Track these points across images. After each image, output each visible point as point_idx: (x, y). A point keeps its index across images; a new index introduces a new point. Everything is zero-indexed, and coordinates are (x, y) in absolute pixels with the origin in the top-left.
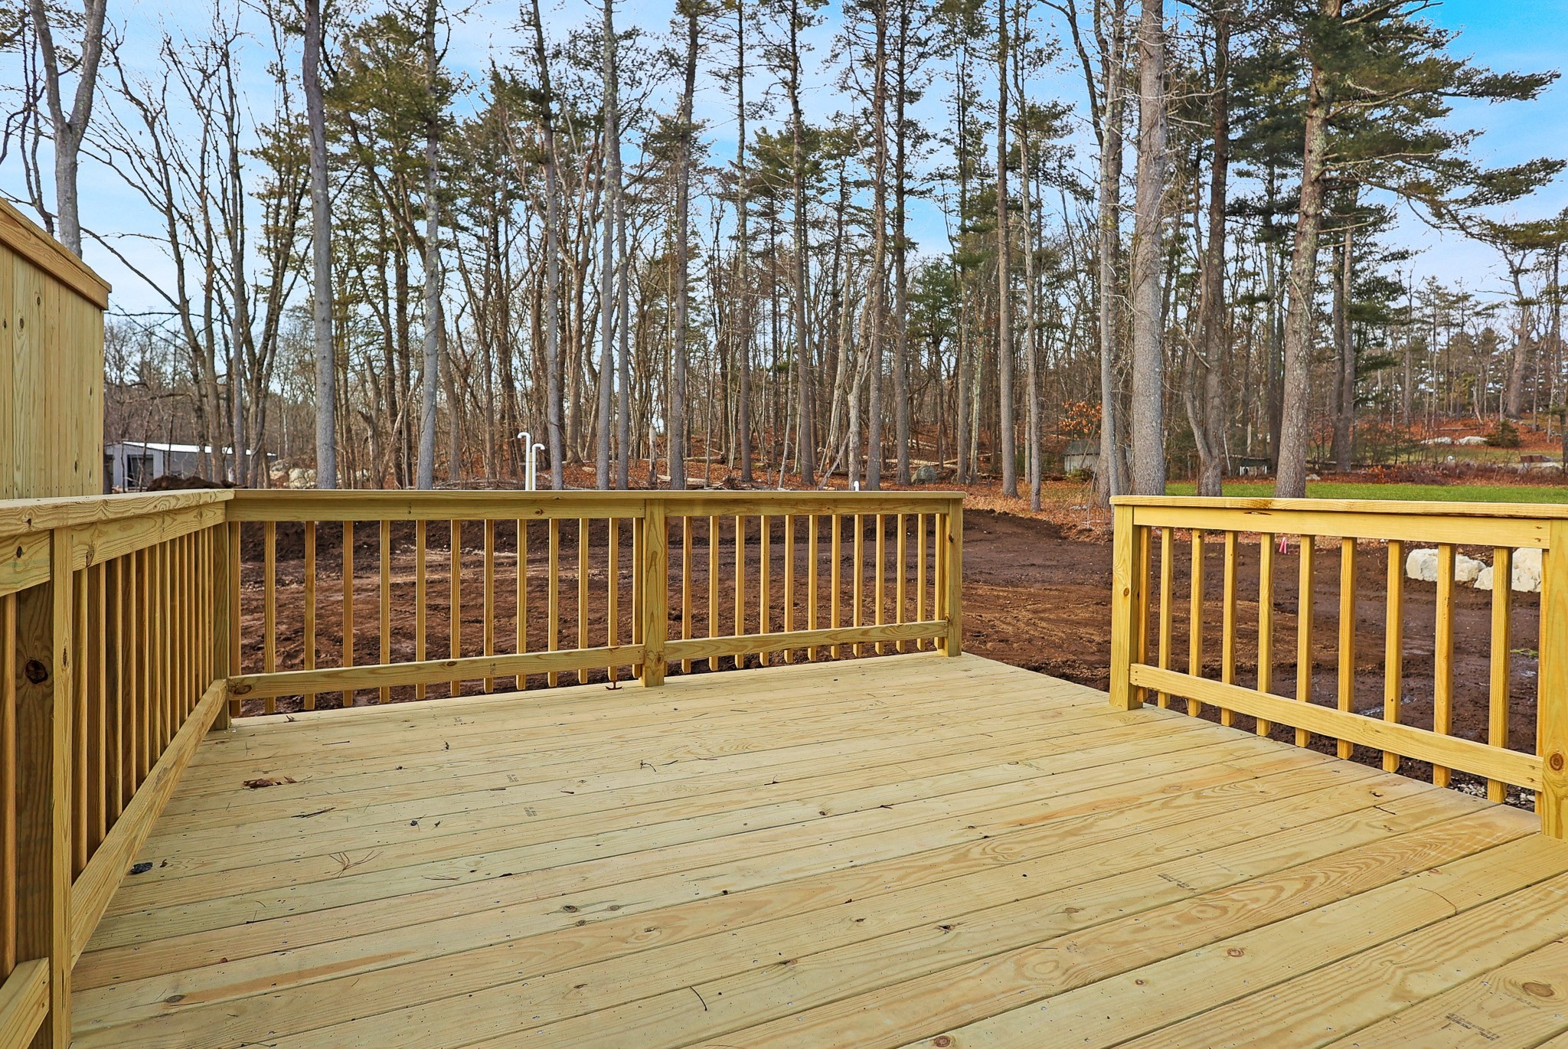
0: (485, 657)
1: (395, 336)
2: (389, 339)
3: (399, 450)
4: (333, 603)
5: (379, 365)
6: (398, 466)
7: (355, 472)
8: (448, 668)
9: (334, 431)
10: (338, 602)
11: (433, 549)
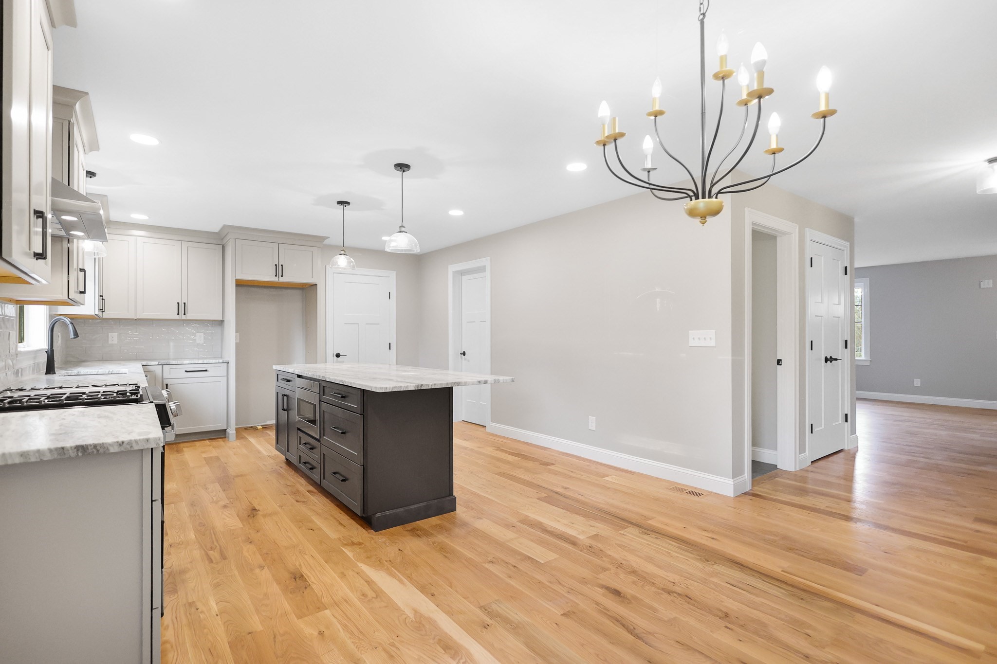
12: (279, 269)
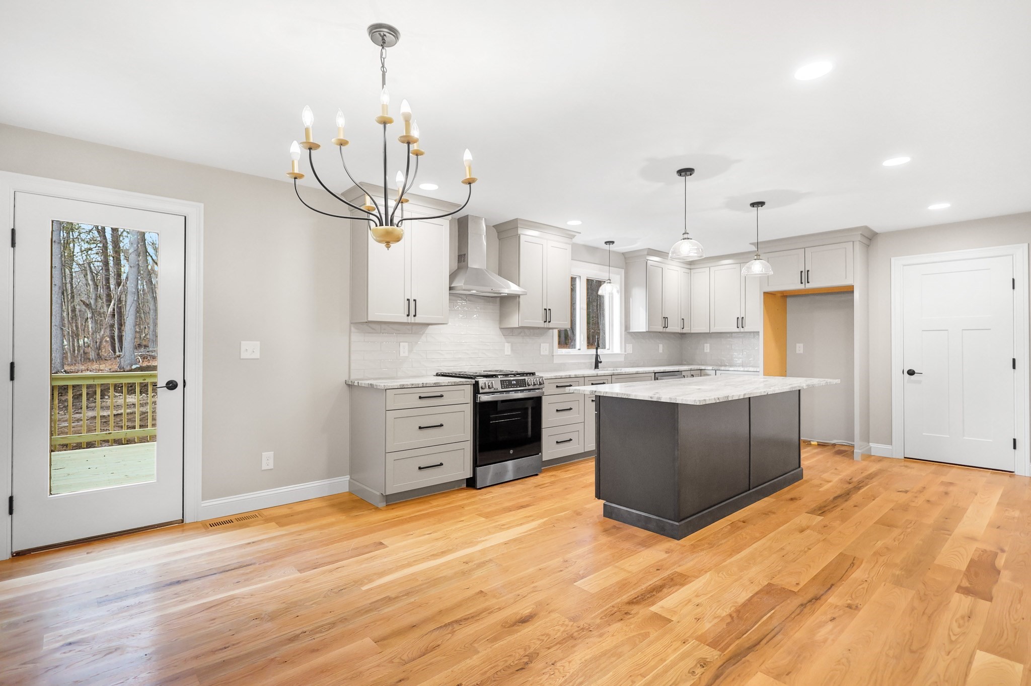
0: (123, 431)
1: (110, 247)
2: (105, 247)
3: (112, 326)
4: (62, 428)
5: (98, 265)
6: (112, 338)
7: (78, 340)
8: (109, 435)
9: (62, 311)
10: (65, 427)
11: (130, 395)
12: (805, 276)
